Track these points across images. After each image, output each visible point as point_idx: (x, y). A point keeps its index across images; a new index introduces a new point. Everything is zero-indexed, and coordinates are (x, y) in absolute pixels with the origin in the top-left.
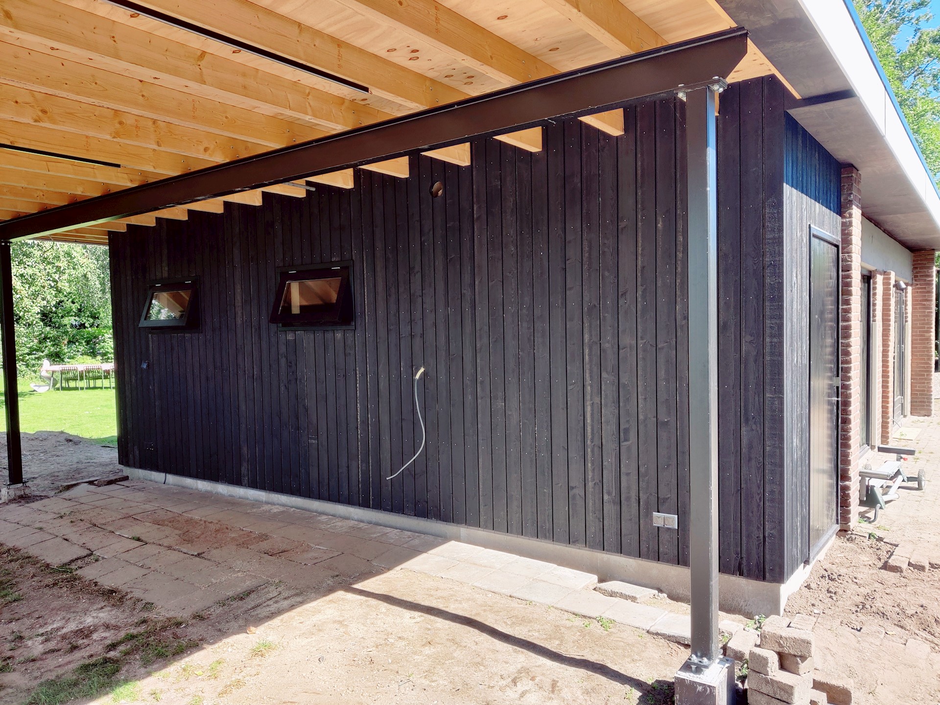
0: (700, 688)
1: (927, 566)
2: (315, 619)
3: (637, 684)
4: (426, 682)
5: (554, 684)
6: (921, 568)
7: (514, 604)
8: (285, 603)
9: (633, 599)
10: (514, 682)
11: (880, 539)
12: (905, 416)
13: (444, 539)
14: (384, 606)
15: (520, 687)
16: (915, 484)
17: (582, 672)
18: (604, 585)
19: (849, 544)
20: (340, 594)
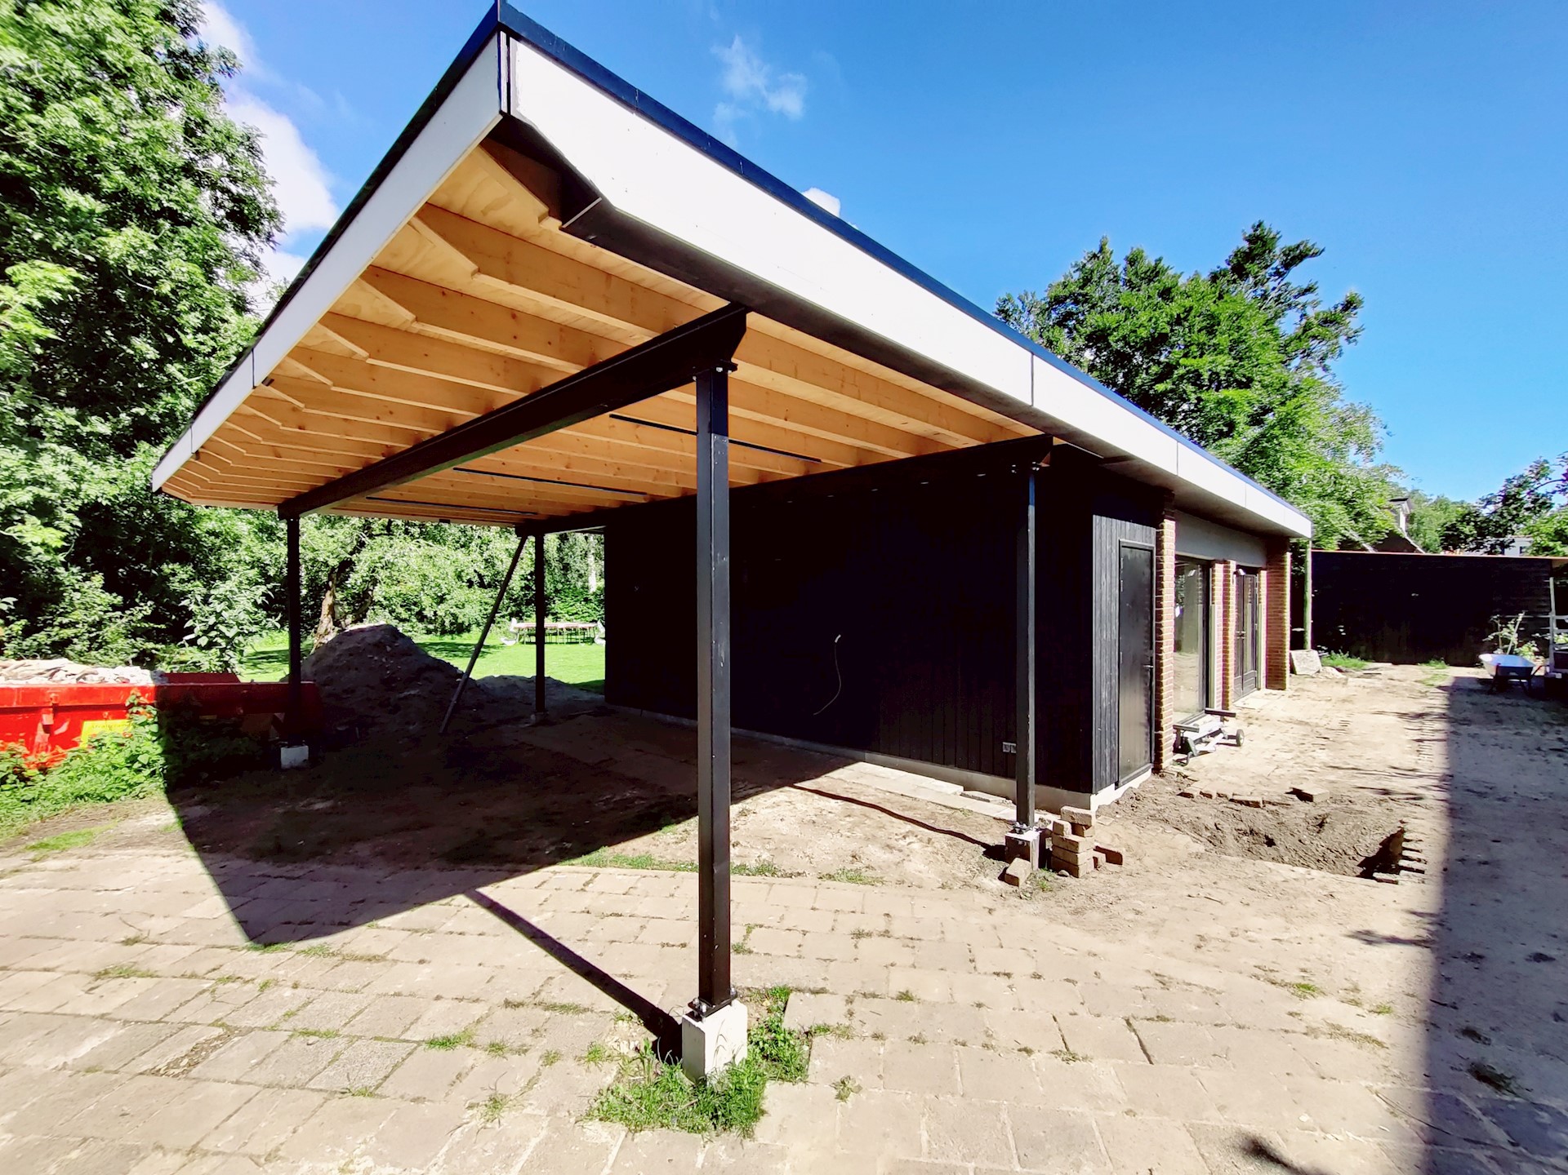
0: (1020, 843)
1: (1215, 796)
2: (774, 799)
3: (984, 845)
4: (849, 834)
5: (929, 840)
6: (1210, 796)
7: (904, 799)
8: (752, 791)
9: (988, 801)
10: (904, 837)
11: (1185, 777)
12: (1259, 689)
13: (855, 761)
14: (816, 796)
15: (908, 840)
16: (1233, 741)
17: (948, 836)
18: (967, 793)
19: (1161, 780)
20: (787, 788)
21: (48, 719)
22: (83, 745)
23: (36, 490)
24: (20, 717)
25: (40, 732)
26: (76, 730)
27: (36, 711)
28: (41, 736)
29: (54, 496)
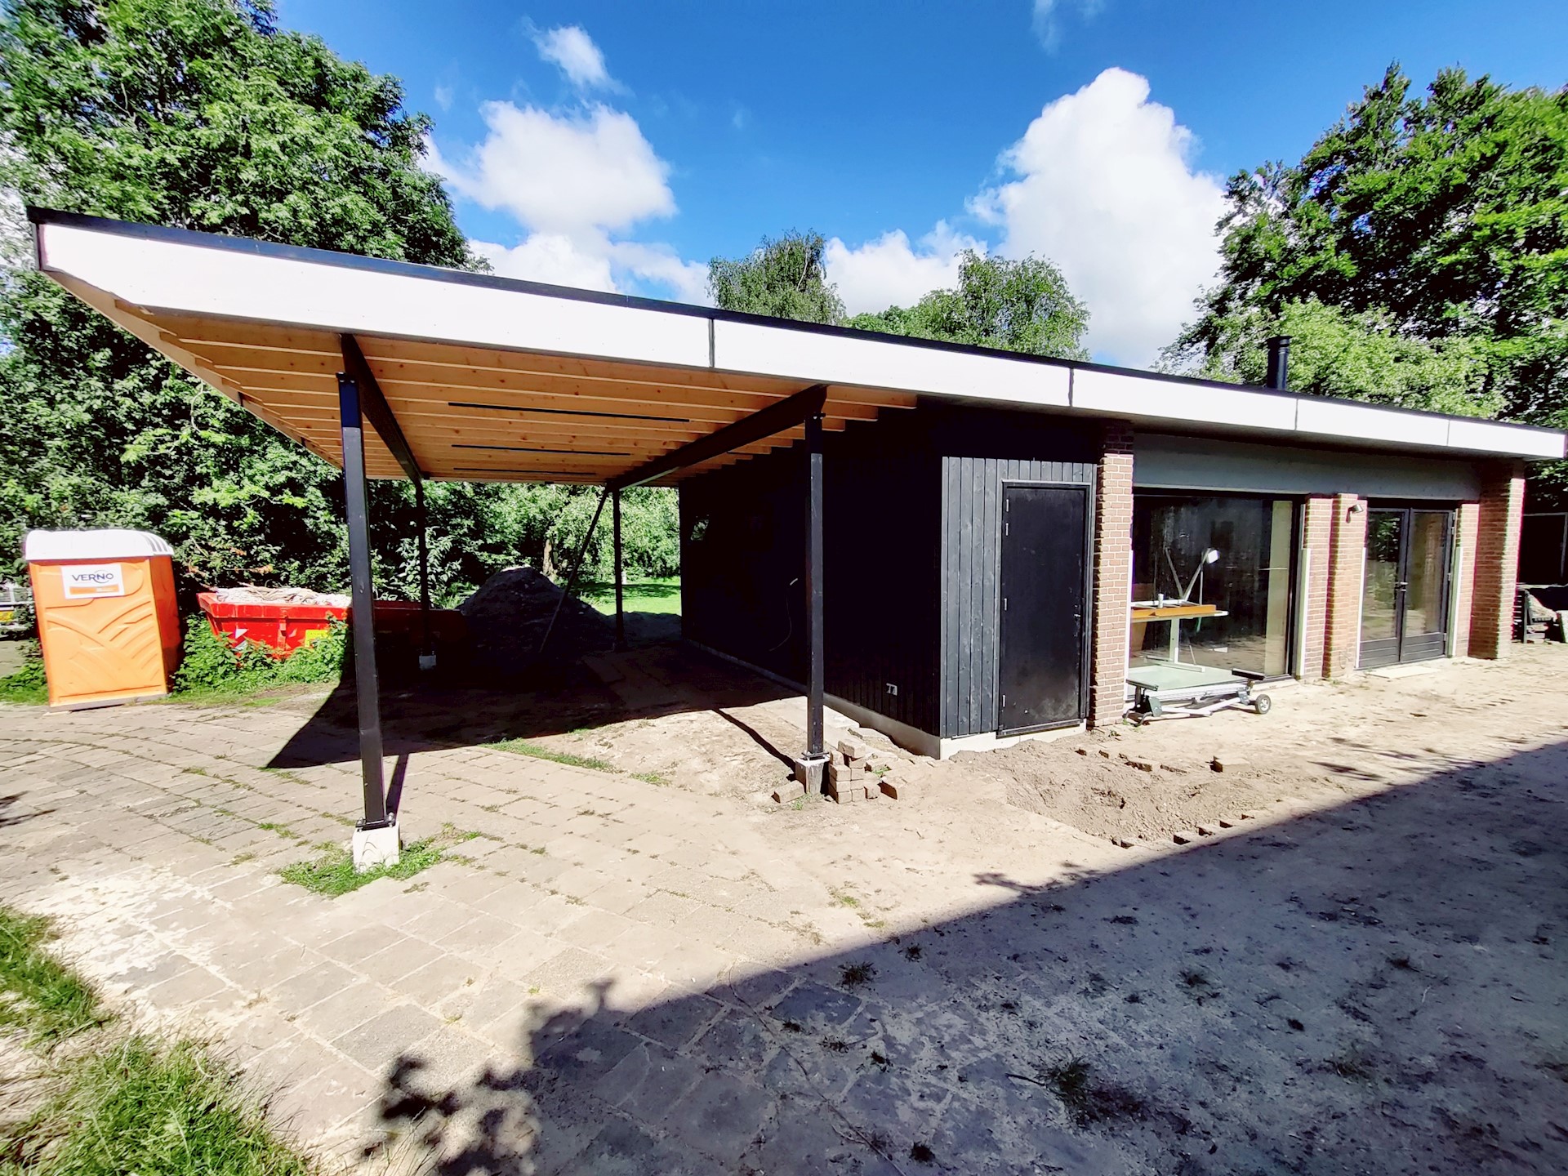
1: (1114, 755)
5: (752, 759)
6: (1106, 755)
10: (735, 755)
12: (1449, 657)
15: (736, 757)
18: (858, 728)
19: (1089, 736)
21: (283, 627)
22: (307, 645)
23: (287, 473)
24: (268, 624)
25: (280, 635)
26: (301, 636)
27: (276, 621)
28: (281, 638)
29: (299, 476)
